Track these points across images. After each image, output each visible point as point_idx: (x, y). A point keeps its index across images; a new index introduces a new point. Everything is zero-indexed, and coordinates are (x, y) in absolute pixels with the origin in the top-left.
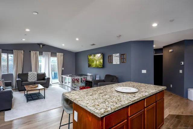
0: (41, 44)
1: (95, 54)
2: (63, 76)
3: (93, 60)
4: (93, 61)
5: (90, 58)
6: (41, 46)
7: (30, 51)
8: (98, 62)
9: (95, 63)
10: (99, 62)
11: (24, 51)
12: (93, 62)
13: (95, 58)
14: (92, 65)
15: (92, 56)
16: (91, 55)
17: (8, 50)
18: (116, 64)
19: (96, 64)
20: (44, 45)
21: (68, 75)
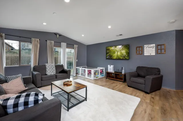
0: (58, 34)
2: (77, 68)
3: (114, 50)
4: (114, 52)
5: (111, 49)
6: (58, 36)
7: (46, 41)
8: (119, 52)
11: (40, 40)
13: (116, 49)
14: (113, 56)
15: (113, 47)
17: (20, 37)
18: (150, 55)
19: (117, 55)
20: (60, 35)
21: (82, 67)
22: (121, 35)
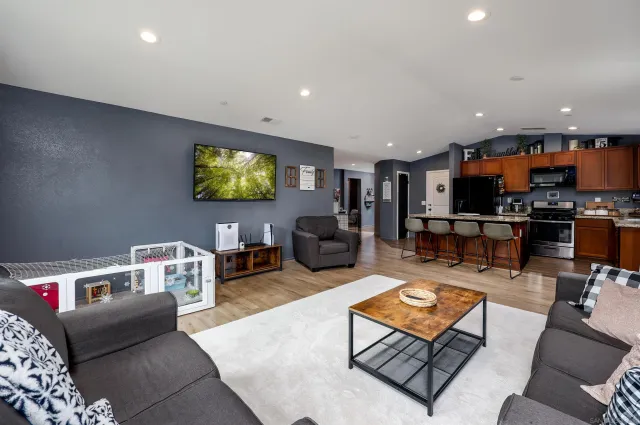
1: (232, 150)
3: (226, 171)
4: (224, 176)
5: (215, 164)
8: (243, 179)
9: (232, 183)
10: (248, 181)
12: (225, 179)
13: (231, 163)
14: (222, 191)
15: (219, 155)
16: (216, 154)
18: (307, 189)
19: (237, 187)
22: (267, 120)
